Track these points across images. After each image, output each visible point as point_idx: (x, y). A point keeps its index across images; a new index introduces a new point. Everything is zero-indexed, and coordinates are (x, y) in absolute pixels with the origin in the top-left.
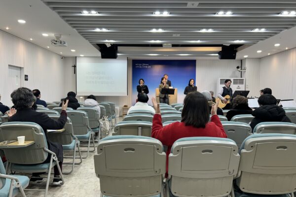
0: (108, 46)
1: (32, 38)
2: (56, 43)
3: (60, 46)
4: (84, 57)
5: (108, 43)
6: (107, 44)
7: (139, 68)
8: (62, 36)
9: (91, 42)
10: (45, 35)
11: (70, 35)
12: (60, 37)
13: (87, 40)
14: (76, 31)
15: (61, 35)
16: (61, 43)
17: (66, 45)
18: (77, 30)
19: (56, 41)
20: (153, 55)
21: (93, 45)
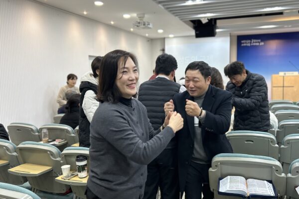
0: (204, 21)
1: (113, 21)
2: (138, 25)
3: (144, 28)
4: (175, 37)
5: (205, 17)
6: (202, 20)
7: (246, 46)
8: (146, 16)
9: (182, 19)
10: (127, 16)
11: (154, 13)
12: (143, 17)
13: (177, 17)
14: (162, 7)
15: (144, 14)
16: (144, 25)
17: (151, 26)
18: (164, 5)
19: (139, 23)
20: (267, 27)
21: (185, 22)
